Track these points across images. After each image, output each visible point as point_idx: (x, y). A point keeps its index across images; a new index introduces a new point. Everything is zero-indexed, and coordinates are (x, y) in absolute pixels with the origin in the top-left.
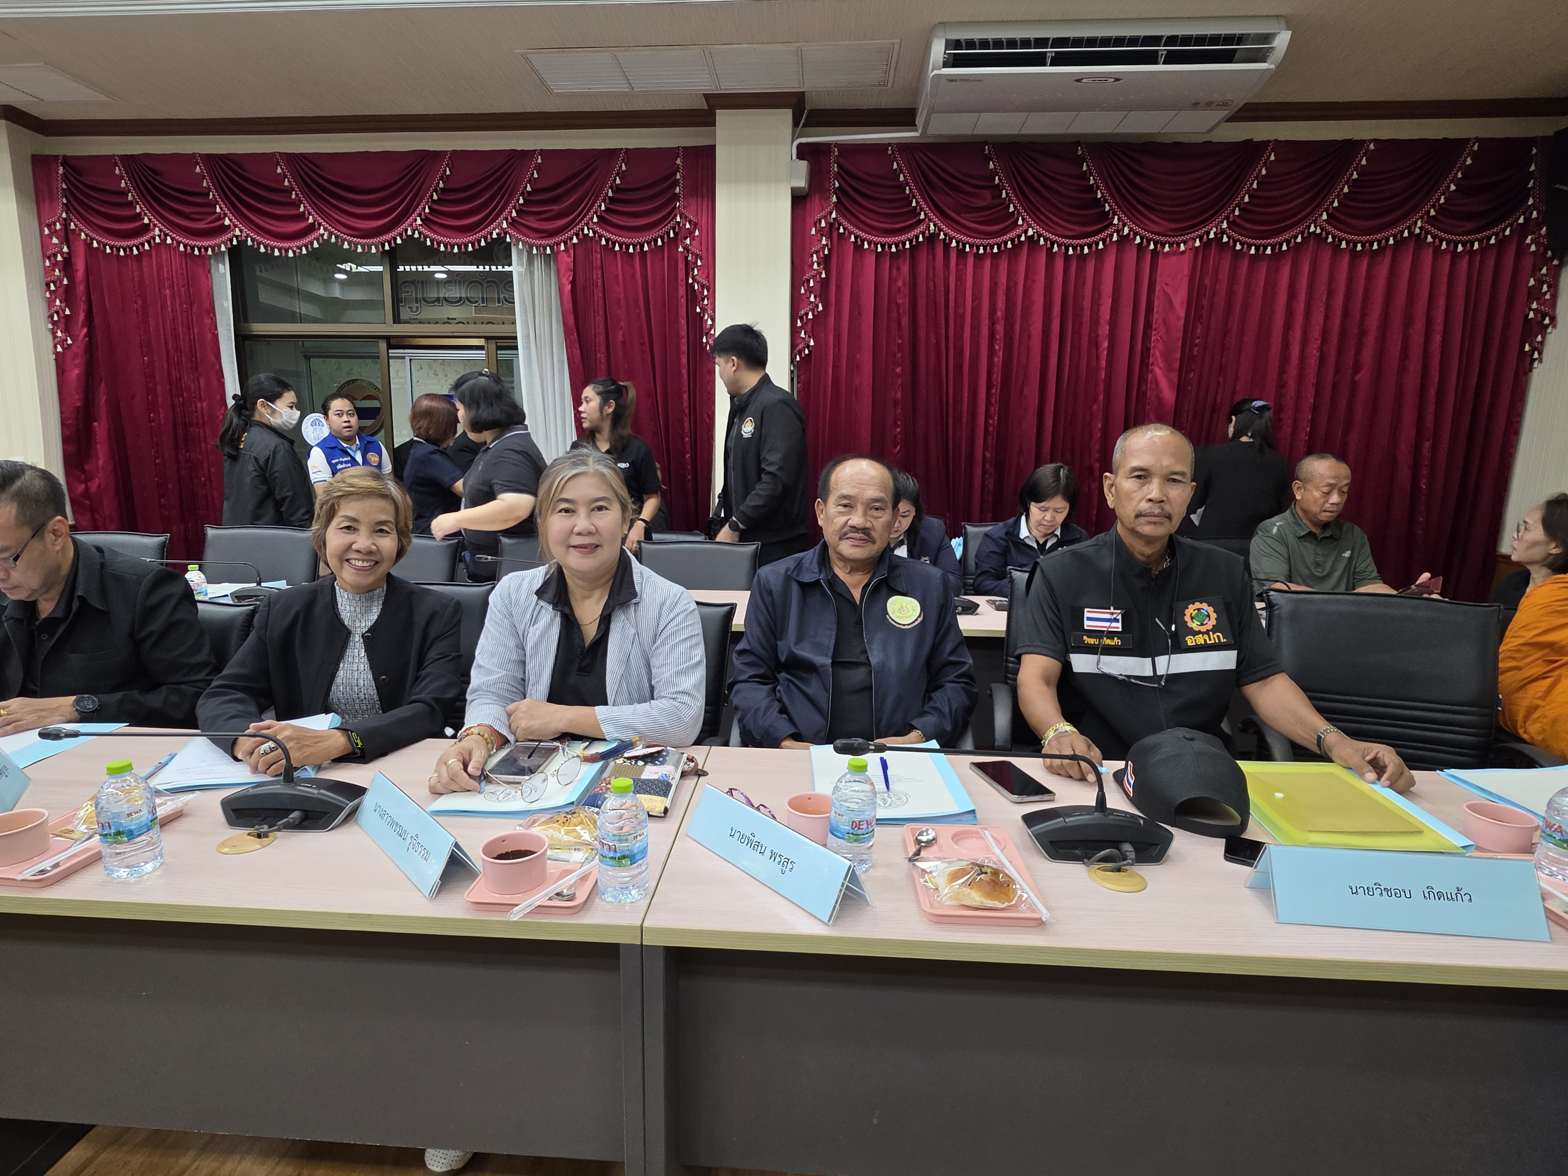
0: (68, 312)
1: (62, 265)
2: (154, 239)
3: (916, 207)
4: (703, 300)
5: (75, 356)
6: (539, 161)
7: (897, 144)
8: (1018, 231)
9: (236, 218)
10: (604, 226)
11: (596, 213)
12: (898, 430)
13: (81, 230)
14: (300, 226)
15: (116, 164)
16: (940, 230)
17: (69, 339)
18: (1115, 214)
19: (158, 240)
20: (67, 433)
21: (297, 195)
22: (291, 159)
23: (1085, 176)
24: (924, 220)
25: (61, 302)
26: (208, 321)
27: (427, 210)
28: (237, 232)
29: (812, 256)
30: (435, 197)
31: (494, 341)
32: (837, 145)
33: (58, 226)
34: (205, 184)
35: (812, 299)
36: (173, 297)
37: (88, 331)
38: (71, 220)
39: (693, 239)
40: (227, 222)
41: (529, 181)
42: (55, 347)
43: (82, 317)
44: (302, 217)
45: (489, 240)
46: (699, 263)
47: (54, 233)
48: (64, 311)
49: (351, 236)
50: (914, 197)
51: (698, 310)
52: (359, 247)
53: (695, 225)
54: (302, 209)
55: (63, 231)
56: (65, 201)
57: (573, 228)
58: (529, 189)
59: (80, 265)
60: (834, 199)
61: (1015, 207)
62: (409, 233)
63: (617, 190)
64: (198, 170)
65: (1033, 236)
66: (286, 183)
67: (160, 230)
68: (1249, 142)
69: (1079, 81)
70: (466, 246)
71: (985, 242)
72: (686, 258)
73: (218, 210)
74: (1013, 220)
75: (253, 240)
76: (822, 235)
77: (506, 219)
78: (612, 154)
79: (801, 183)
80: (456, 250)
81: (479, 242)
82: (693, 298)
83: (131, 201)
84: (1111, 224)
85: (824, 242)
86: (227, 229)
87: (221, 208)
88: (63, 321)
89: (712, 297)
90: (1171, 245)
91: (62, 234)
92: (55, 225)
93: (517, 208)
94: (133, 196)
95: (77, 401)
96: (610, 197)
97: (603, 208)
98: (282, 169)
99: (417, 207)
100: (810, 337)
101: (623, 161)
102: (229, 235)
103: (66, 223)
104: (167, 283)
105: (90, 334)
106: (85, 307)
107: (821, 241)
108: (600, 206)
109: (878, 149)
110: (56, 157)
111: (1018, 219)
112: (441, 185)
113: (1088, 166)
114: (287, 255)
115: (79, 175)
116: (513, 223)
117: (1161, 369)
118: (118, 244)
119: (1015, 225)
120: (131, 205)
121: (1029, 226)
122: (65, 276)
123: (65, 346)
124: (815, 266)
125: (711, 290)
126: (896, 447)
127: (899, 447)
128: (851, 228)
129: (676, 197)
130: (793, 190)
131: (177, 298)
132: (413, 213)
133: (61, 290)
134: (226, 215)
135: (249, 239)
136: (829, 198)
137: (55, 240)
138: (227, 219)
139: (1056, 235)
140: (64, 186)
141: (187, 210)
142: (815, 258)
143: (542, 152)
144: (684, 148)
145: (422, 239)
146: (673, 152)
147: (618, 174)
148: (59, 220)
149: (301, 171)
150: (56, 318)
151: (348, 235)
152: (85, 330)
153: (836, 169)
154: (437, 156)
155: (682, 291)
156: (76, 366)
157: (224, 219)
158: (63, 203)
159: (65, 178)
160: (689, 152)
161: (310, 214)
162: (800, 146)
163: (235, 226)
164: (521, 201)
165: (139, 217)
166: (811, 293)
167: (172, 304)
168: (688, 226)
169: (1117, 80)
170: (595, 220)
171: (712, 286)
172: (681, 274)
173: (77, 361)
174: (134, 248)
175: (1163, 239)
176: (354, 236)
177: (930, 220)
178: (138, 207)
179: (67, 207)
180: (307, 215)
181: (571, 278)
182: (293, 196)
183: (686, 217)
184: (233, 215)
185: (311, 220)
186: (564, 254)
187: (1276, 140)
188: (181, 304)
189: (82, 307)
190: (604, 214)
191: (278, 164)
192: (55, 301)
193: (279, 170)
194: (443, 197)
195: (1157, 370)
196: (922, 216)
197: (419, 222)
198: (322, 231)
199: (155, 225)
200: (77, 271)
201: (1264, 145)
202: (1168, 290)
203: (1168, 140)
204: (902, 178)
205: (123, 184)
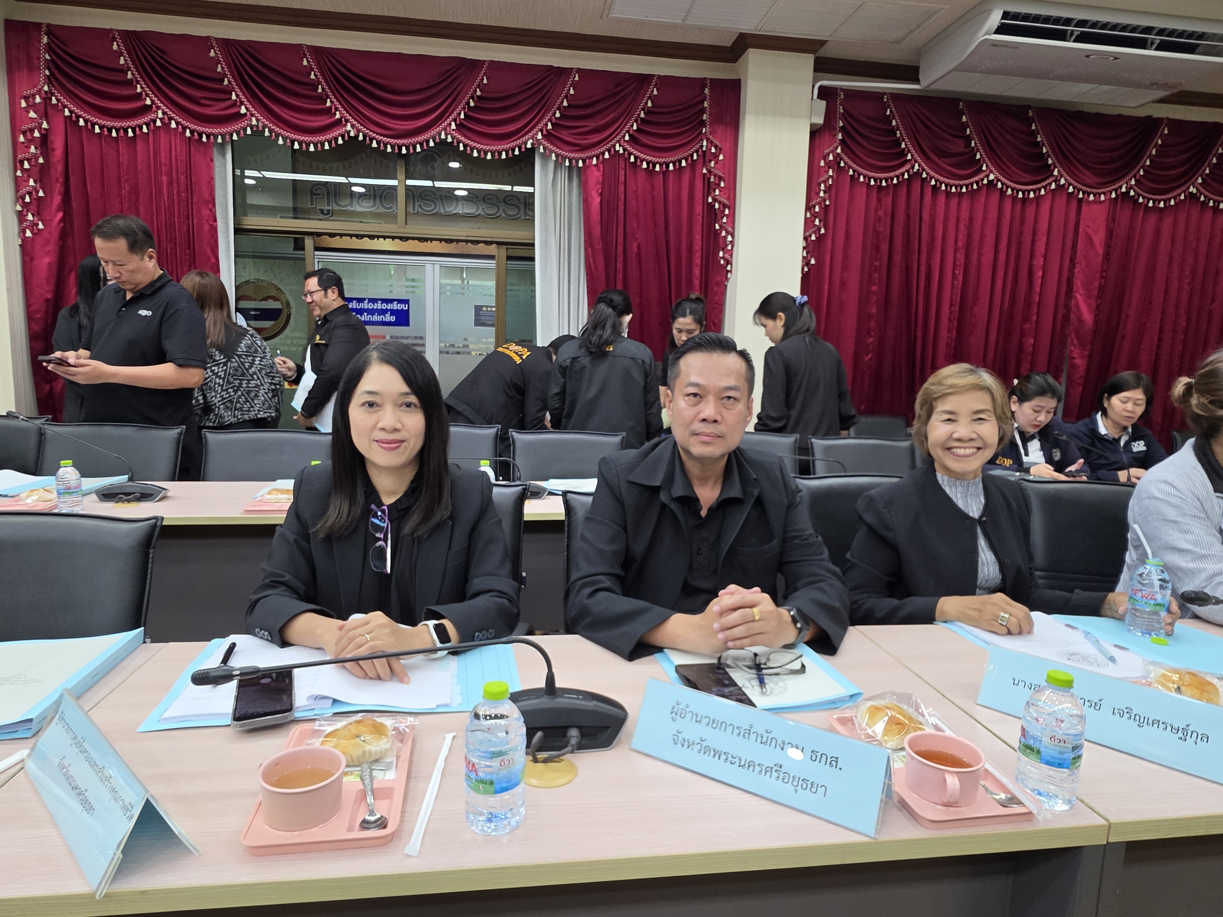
0: (41, 194)
1: (39, 141)
2: (154, 121)
3: (904, 149)
4: (722, 218)
5: (47, 242)
6: (577, 78)
7: (891, 94)
8: (981, 176)
9: (253, 107)
10: (635, 145)
11: (628, 131)
12: (871, 340)
13: (65, 106)
14: (324, 121)
15: (114, 39)
16: (924, 170)
17: (40, 223)
18: (1055, 167)
19: (159, 123)
20: (36, 328)
21: (323, 89)
22: (318, 52)
23: (1033, 134)
24: (910, 160)
25: (35, 182)
26: (206, 212)
27: (462, 116)
28: (254, 122)
29: (820, 185)
30: (472, 104)
31: (505, 247)
32: (842, 90)
33: (38, 100)
34: (219, 69)
35: (817, 222)
36: (170, 183)
37: (64, 216)
38: (53, 94)
39: (716, 163)
40: (243, 110)
41: (566, 97)
42: (24, 232)
43: (57, 199)
44: (329, 112)
45: (523, 149)
46: (722, 184)
47: (32, 106)
48: (38, 192)
49: (381, 135)
50: (903, 140)
51: (717, 227)
52: (389, 146)
53: (719, 150)
54: (328, 104)
55: (43, 104)
56: (47, 73)
57: (605, 145)
58: (565, 104)
59: (58, 144)
60: (840, 136)
61: (981, 155)
62: (443, 136)
63: (648, 112)
64: (212, 54)
65: (993, 180)
66: (313, 76)
67: (164, 113)
68: (1149, 117)
69: (1088, 56)
70: (500, 154)
71: (957, 182)
72: (709, 179)
73: (234, 97)
74: (979, 166)
75: (271, 131)
76: (829, 167)
77: (541, 131)
78: (644, 80)
79: (820, 120)
80: (489, 157)
81: (513, 150)
82: (712, 215)
83: (131, 80)
84: (1052, 175)
85: (831, 173)
86: (239, 116)
87: (237, 96)
88: (35, 203)
89: (732, 217)
90: (1095, 195)
91: (42, 109)
92: (34, 98)
93: (554, 121)
94: (132, 74)
95: (46, 291)
96: (642, 119)
97: (635, 127)
98: (308, 61)
99: (452, 112)
100: (811, 256)
101: (655, 86)
102: (243, 124)
103: (47, 99)
104: (164, 169)
105: (67, 219)
106: (62, 189)
107: (827, 172)
108: (632, 126)
109: (876, 97)
110: (39, 25)
111: (982, 165)
112: (479, 93)
113: (1036, 126)
114: (308, 149)
115: (65, 45)
116: (548, 136)
117: (1080, 294)
118: (109, 123)
119: (980, 170)
120: (131, 84)
121: (991, 172)
122: (42, 154)
123: (35, 231)
124: (822, 194)
125: (732, 210)
126: (867, 355)
127: (870, 356)
128: (851, 163)
129: (703, 123)
130: (812, 125)
131: (175, 186)
132: (448, 117)
133: (36, 169)
134: (242, 103)
135: (267, 130)
136: (835, 135)
137: (32, 115)
138: (243, 107)
139: (1010, 181)
140: (47, 57)
141: (197, 94)
142: (823, 187)
143: (579, 71)
144: (711, 79)
145: (455, 144)
146: (701, 83)
147: (650, 98)
148: (39, 92)
149: (330, 65)
150: (27, 199)
151: (378, 134)
152: (60, 215)
153: (842, 111)
154: (474, 65)
155: (698, 209)
156: (48, 253)
157: (240, 107)
158: (45, 75)
159: (49, 49)
160: (716, 83)
161: (336, 109)
162: (821, 88)
163: (252, 115)
164: (558, 115)
165: (139, 97)
166: (815, 217)
167: (168, 192)
168: (713, 150)
169: (1116, 59)
170: (627, 138)
171: (732, 206)
172: (699, 193)
173: (48, 248)
174: (130, 130)
175: (1089, 190)
176: (384, 136)
177: (916, 161)
178: (139, 86)
179: (49, 80)
180: (333, 110)
181: (600, 191)
182: (320, 90)
183: (712, 142)
184: (251, 104)
185: (338, 116)
186: (594, 168)
187: (1167, 118)
188: (179, 192)
189: (58, 187)
190: (636, 135)
191: (305, 56)
192: (28, 181)
193: (305, 63)
194: (478, 104)
195: (1078, 296)
196: (909, 157)
197: (453, 126)
198: (349, 127)
199: (158, 108)
200: (53, 150)
201: (1159, 121)
202: (1089, 231)
203: (1093, 110)
204: (894, 123)
205: (122, 61)
